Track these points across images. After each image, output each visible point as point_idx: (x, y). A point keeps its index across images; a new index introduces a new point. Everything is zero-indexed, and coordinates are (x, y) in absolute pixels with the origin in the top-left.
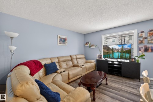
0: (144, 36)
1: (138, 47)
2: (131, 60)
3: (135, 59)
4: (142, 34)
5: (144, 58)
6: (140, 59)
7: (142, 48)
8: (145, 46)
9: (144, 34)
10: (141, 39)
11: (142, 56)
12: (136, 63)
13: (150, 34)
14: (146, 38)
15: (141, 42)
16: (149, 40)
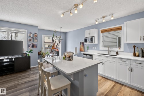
0: (32, 37)
1: (28, 44)
2: (23, 55)
3: (26, 54)
4: (30, 35)
5: (32, 52)
6: (29, 53)
7: (31, 45)
8: (32, 43)
9: (31, 34)
10: (30, 38)
11: (31, 51)
12: (27, 57)
13: (35, 35)
14: (33, 38)
15: (30, 40)
16: (35, 40)
